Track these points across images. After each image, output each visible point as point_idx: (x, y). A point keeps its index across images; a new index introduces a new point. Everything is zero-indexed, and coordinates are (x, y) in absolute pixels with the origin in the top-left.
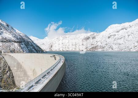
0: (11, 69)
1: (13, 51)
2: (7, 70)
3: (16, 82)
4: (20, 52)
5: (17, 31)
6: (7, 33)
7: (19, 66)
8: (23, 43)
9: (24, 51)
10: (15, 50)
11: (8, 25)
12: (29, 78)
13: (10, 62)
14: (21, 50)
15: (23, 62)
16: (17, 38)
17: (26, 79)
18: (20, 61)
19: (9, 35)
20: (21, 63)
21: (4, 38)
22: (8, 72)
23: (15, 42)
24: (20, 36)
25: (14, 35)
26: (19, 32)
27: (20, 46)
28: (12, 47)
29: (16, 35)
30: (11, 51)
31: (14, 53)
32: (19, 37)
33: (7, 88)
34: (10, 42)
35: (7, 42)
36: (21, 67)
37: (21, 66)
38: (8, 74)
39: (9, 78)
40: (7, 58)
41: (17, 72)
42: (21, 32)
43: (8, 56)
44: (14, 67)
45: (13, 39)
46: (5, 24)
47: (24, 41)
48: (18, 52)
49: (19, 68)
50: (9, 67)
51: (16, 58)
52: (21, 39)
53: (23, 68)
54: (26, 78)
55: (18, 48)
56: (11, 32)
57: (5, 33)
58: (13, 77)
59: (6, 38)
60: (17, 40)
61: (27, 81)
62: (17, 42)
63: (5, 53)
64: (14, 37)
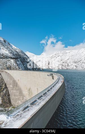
0: (8, 86)
1: (9, 68)
2: (3, 88)
3: (12, 101)
4: (16, 69)
5: (13, 46)
6: (4, 48)
7: (15, 84)
8: (19, 60)
9: (19, 68)
10: (11, 66)
11: (5, 41)
12: (25, 98)
13: (6, 80)
14: (17, 67)
15: (18, 80)
16: (13, 54)
17: (21, 99)
18: (15, 79)
19: (6, 51)
20: (17, 81)
21: (2, 54)
22: (4, 89)
23: (11, 58)
24: (17, 52)
25: (10, 51)
26: (15, 48)
27: (16, 63)
28: (8, 64)
29: (12, 51)
30: (7, 68)
31: (10, 69)
32: (15, 53)
33: (4, 106)
34: (7, 58)
35: (4, 58)
36: (17, 86)
37: (17, 84)
38: (4, 91)
39: (6, 95)
40: (4, 75)
41: (13, 90)
42: (17, 48)
43: (5, 73)
44: (10, 84)
45: (10, 55)
46: (2, 40)
47: (20, 57)
48: (14, 69)
49: (14, 86)
50: (5, 85)
51: (12, 75)
52: (17, 55)
53: (19, 87)
54: (21, 97)
55: (14, 64)
56: (8, 48)
57: (2, 49)
58: (9, 95)
59: (3, 55)
60: (13, 57)
61: (23, 101)
62: (13, 58)
63: (2, 70)
64: (11, 53)
